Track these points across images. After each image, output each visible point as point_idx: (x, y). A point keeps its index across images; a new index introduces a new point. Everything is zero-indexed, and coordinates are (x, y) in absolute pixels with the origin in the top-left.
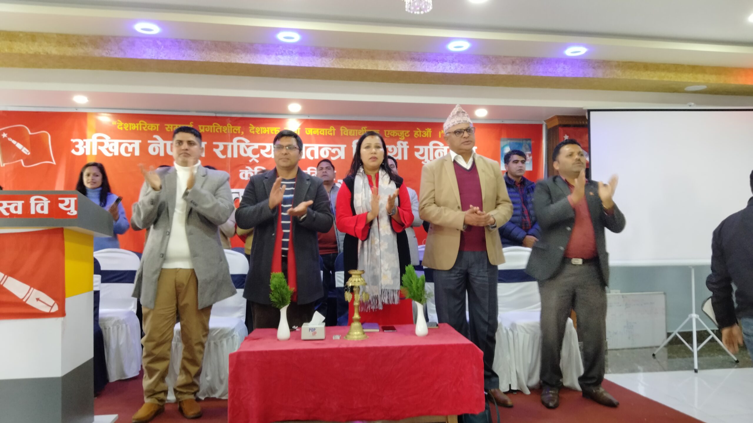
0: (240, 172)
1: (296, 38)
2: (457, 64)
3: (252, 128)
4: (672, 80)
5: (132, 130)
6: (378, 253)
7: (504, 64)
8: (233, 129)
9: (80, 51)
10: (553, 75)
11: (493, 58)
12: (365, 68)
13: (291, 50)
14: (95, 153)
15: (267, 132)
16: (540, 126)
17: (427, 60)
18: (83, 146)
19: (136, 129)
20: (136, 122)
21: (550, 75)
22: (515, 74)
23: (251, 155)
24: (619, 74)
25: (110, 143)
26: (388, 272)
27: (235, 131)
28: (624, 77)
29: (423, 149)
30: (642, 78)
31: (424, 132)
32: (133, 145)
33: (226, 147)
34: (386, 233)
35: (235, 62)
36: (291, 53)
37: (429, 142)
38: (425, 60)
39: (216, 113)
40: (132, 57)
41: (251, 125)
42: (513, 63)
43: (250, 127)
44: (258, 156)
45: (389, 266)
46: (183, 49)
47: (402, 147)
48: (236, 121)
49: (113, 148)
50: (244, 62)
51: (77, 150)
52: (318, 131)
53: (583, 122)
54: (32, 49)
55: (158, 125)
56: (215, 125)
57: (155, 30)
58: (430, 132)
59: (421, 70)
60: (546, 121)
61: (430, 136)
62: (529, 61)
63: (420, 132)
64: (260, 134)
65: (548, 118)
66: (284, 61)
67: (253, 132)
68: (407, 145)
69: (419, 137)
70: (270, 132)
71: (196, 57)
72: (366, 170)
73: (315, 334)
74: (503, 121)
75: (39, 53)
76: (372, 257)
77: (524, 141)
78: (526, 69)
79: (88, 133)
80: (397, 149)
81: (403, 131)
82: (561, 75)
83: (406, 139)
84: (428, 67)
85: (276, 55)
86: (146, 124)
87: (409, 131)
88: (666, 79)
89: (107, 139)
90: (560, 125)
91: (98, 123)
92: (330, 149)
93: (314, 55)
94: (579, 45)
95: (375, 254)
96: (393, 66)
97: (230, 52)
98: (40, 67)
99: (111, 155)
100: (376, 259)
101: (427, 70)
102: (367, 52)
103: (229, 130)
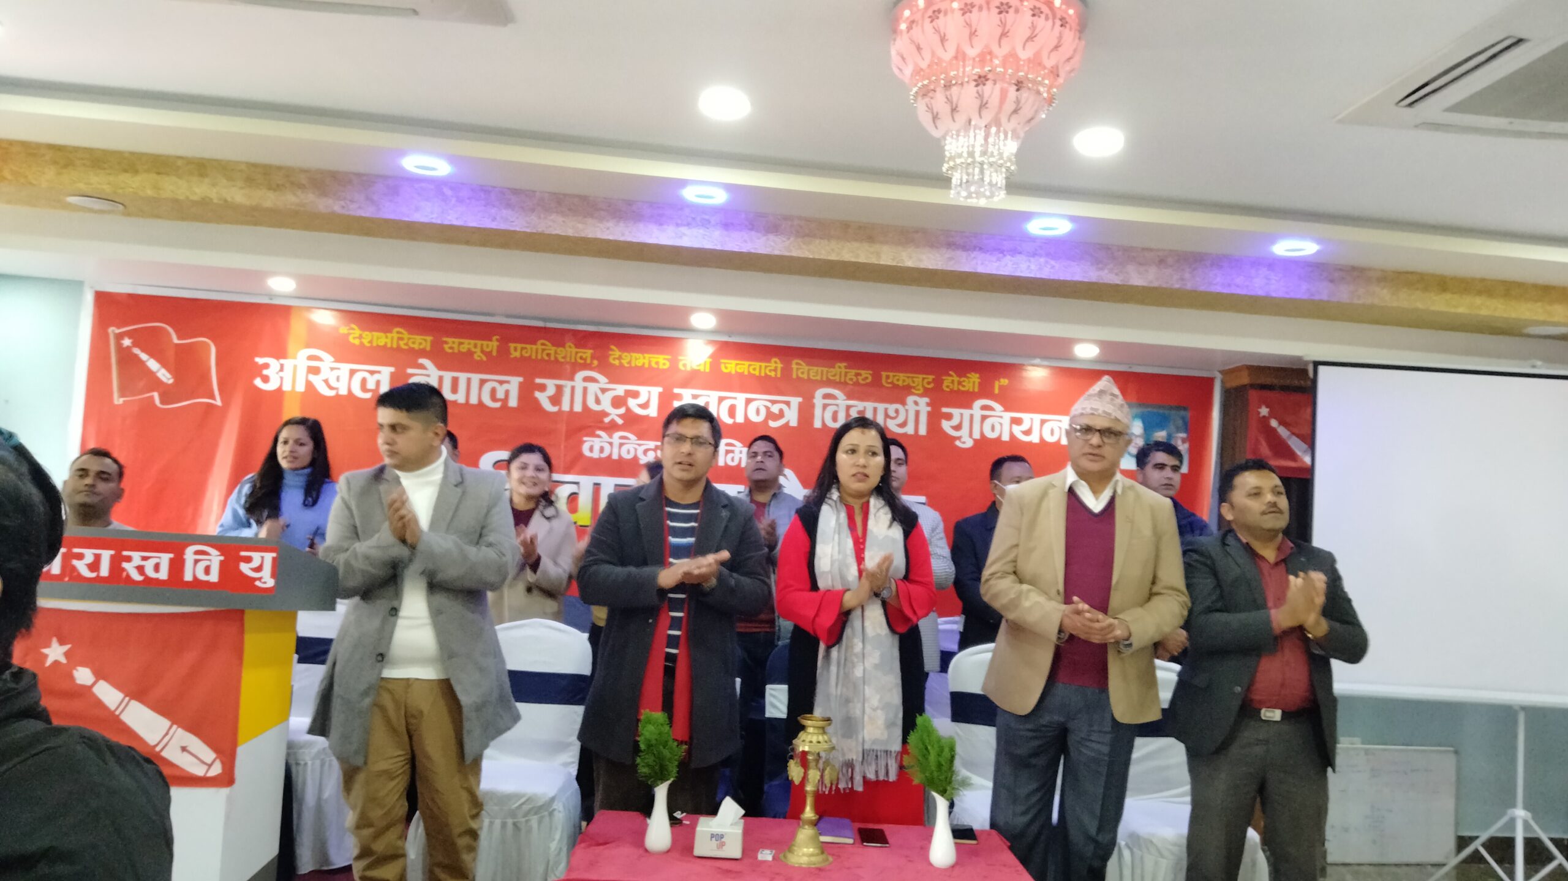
0: (585, 441)
1: (720, 198)
2: (1042, 260)
3: (616, 355)
4: (1497, 314)
5: (378, 346)
6: (858, 672)
7: (1141, 264)
8: (577, 353)
9: (289, 199)
10: (1244, 292)
11: (1119, 251)
12: (853, 260)
13: (707, 217)
14: (301, 387)
15: (644, 364)
16: (1210, 381)
17: (981, 249)
18: (277, 373)
19: (386, 343)
20: (387, 331)
21: (1238, 291)
22: (1164, 286)
23: (609, 409)
24: (1384, 297)
25: (332, 369)
26: (879, 712)
27: (581, 358)
28: (1395, 304)
29: (959, 415)
30: (1433, 308)
31: (964, 381)
32: (377, 377)
33: (559, 389)
34: (879, 631)
35: (593, 237)
36: (706, 224)
37: (973, 401)
38: (978, 249)
39: (544, 320)
40: (392, 216)
41: (613, 347)
42: (1162, 262)
43: (611, 353)
44: (622, 411)
45: (880, 701)
46: (494, 206)
47: (917, 408)
48: (583, 339)
49: (338, 379)
50: (611, 238)
51: (266, 379)
52: (746, 367)
53: (1302, 382)
54: (197, 190)
55: (429, 338)
56: (543, 344)
57: (442, 168)
58: (977, 381)
59: (967, 268)
60: (1221, 372)
61: (976, 390)
62: (1194, 260)
63: (956, 379)
64: (631, 367)
65: (1227, 368)
66: (691, 238)
67: (617, 362)
68: (928, 404)
69: (952, 391)
70: (650, 362)
71: (518, 222)
72: (845, 496)
73: (722, 845)
74: (1130, 367)
75: (211, 199)
76: (846, 678)
77: (1173, 412)
78: (1187, 275)
79: (291, 347)
80: (907, 411)
81: (921, 376)
82: (1261, 293)
83: (926, 393)
84: (982, 264)
85: (678, 225)
86: (406, 335)
87: (933, 377)
88: (1484, 312)
89: (327, 360)
90: (1252, 386)
91: (312, 327)
92: (769, 404)
93: (752, 229)
94: (1302, 236)
95: (853, 672)
96: (911, 258)
97: (585, 217)
98: (208, 221)
99: (332, 393)
100: (855, 686)
101: (981, 269)
102: (860, 227)
103: (568, 355)
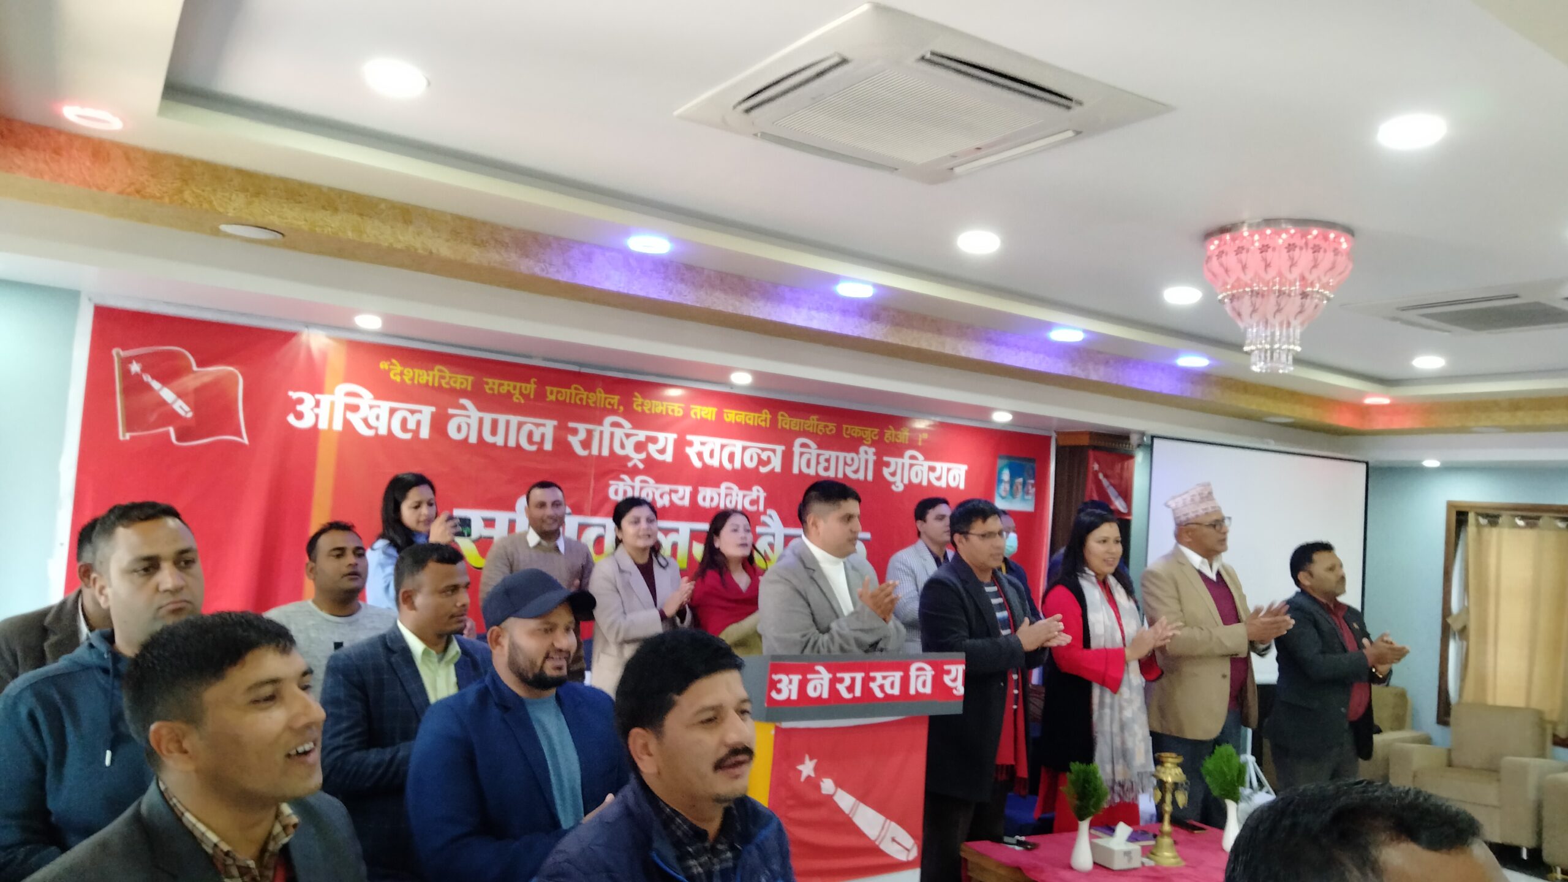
0: (611, 485)
3: (638, 401)
5: (420, 384)
8: (606, 399)
9: (493, 257)
14: (338, 426)
15: (662, 411)
16: (1045, 440)
18: (312, 409)
19: (428, 381)
20: (427, 368)
23: (632, 453)
24: (1218, 396)
25: (371, 407)
27: (609, 403)
29: (895, 463)
30: (1240, 405)
31: (898, 434)
32: (417, 416)
33: (590, 433)
37: (904, 451)
39: (581, 365)
40: (586, 283)
41: (636, 394)
43: (635, 399)
44: (643, 456)
46: (671, 280)
47: (867, 457)
48: (611, 385)
49: (378, 418)
50: (761, 316)
51: (299, 416)
52: (743, 416)
54: (401, 238)
55: (470, 378)
56: (576, 389)
58: (907, 434)
59: (998, 360)
61: (907, 442)
63: (894, 432)
64: (651, 414)
65: (1065, 431)
67: (639, 409)
68: (874, 454)
69: (890, 443)
70: (667, 409)
73: (1130, 859)
79: (328, 382)
80: (859, 459)
81: (870, 429)
83: (873, 444)
84: (1007, 357)
86: (447, 374)
87: (878, 430)
89: (366, 397)
90: (1092, 447)
91: (350, 361)
92: (760, 452)
93: (860, 316)
96: (964, 349)
97: (742, 296)
99: (370, 433)
101: (1006, 361)
102: (933, 321)
103: (598, 401)
